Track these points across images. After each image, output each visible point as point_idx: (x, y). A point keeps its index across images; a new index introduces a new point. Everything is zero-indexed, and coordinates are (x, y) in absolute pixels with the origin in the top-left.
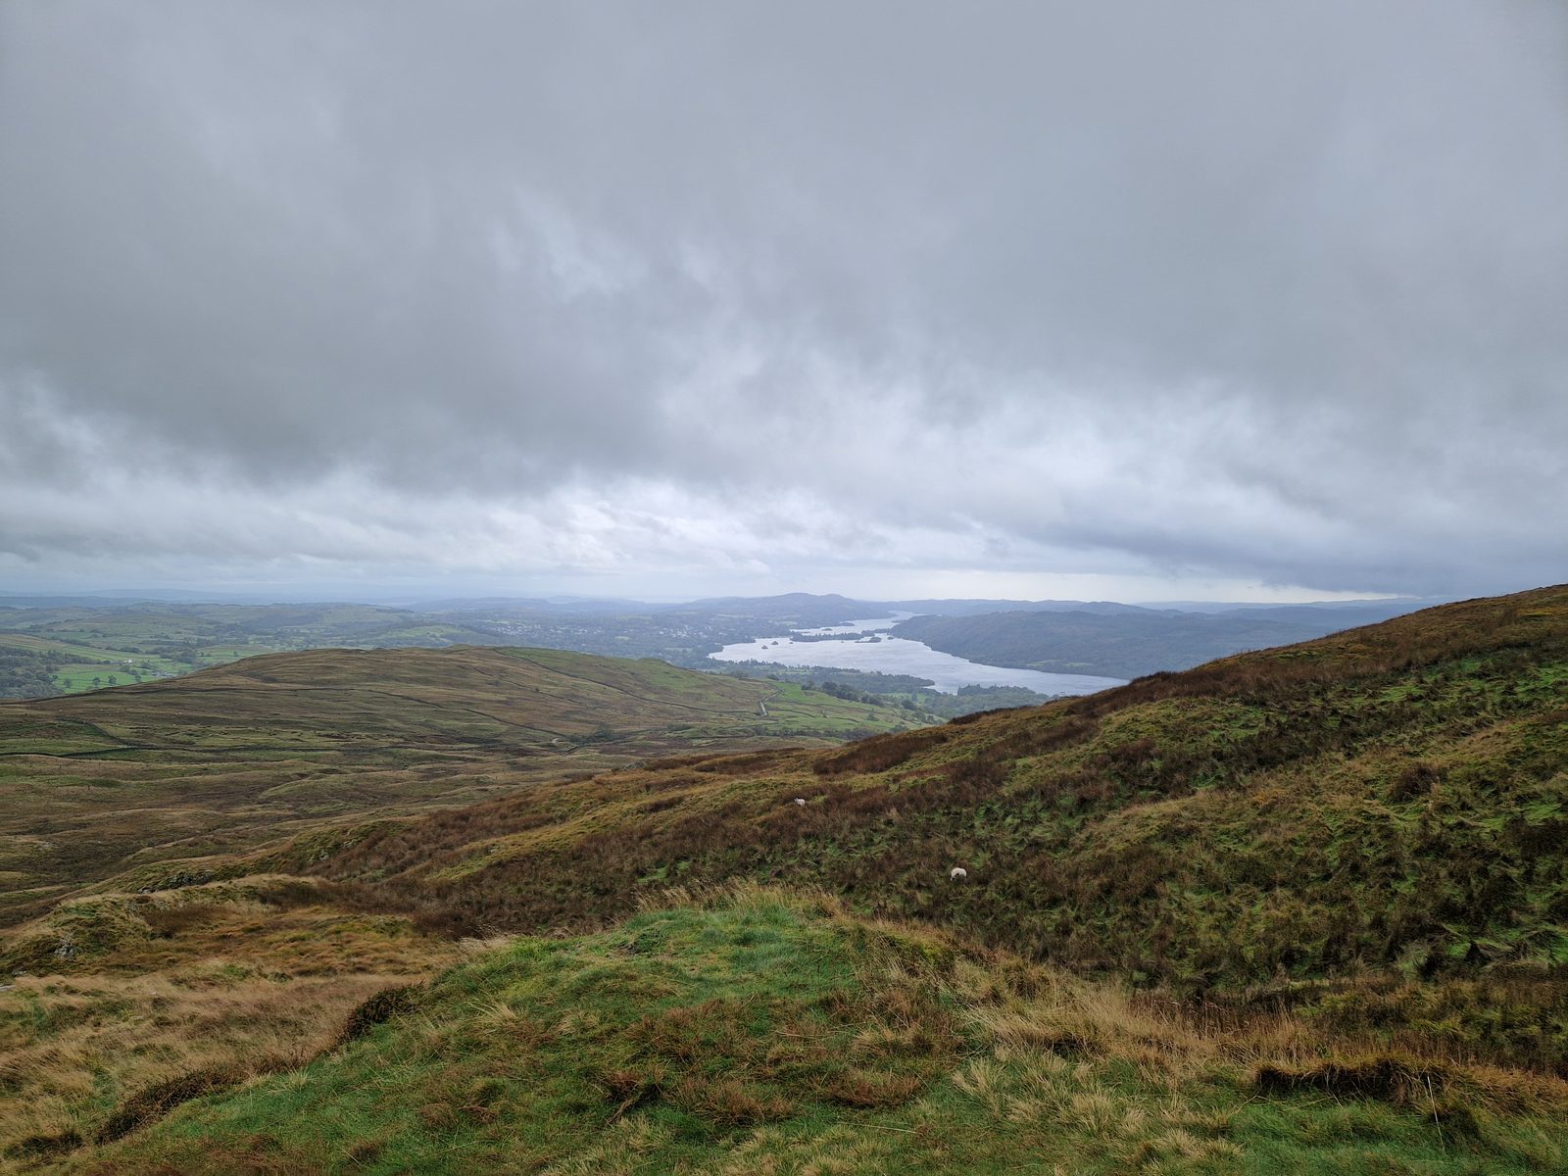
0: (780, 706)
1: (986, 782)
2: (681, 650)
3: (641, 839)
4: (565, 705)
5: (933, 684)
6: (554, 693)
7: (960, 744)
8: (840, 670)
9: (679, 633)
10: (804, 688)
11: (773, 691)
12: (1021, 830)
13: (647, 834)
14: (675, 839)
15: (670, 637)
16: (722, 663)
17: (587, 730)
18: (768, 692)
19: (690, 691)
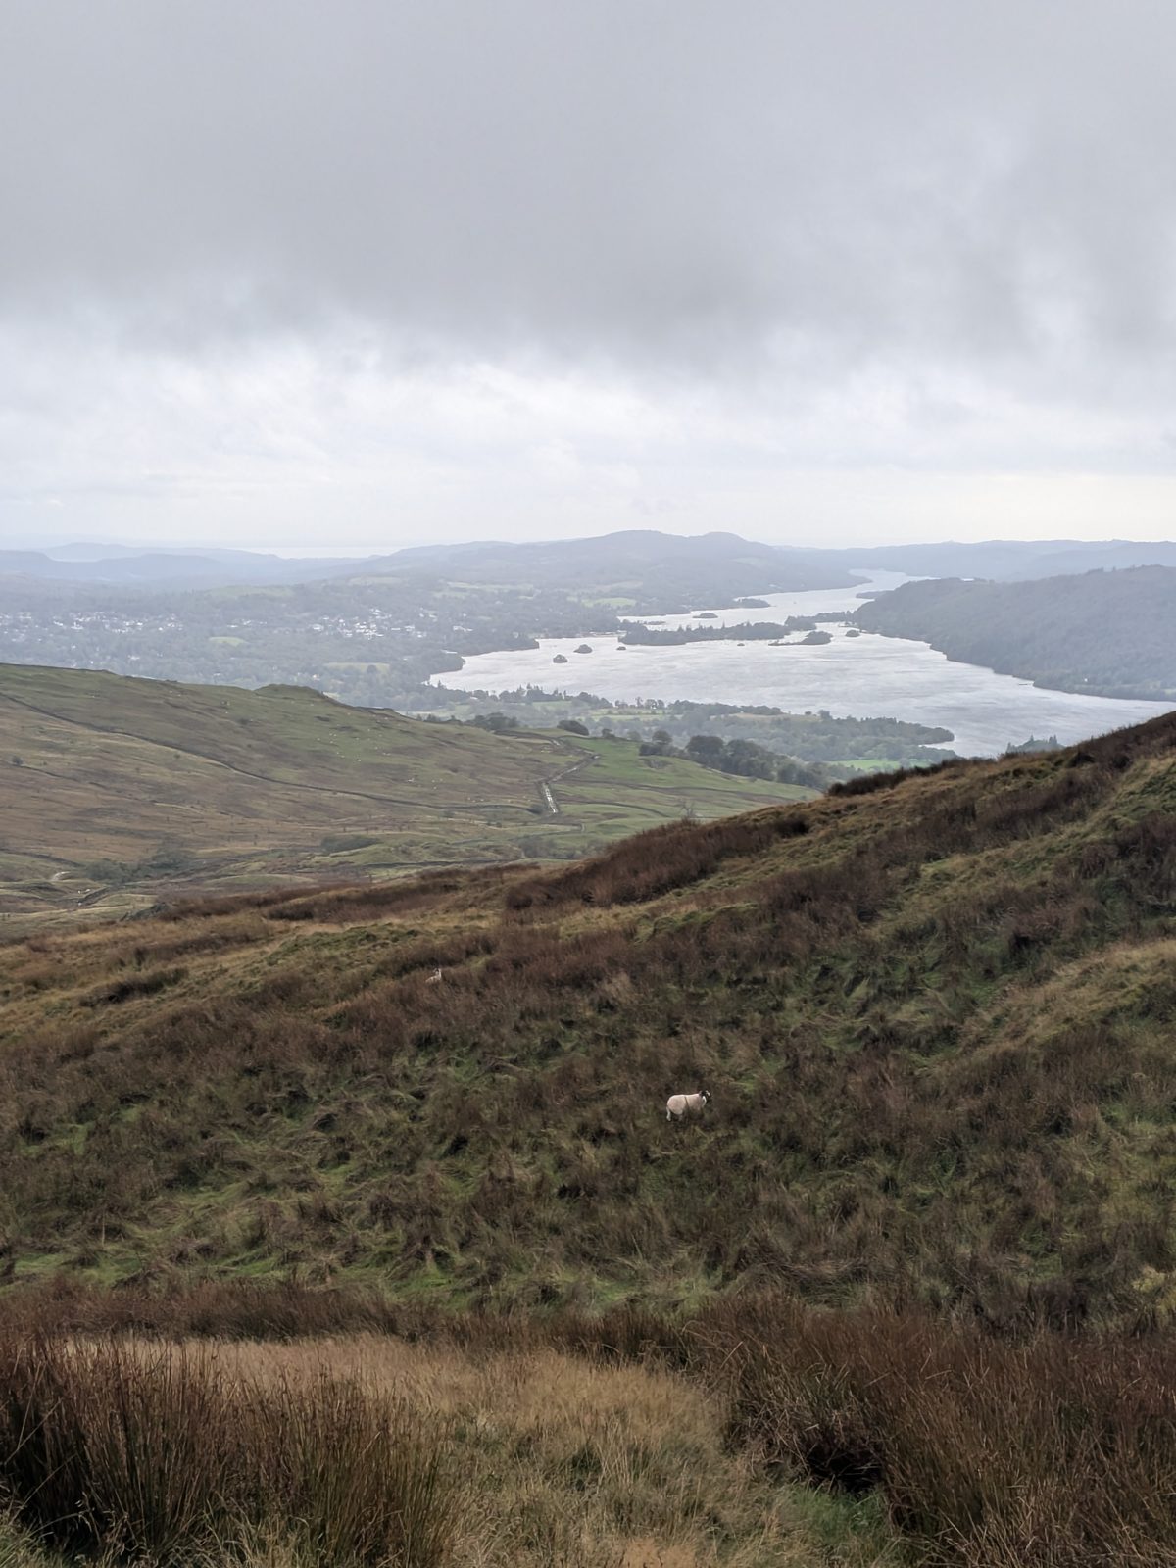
0: (588, 791)
1: (841, 912)
2: (363, 667)
3: (65, 1059)
4: (86, 796)
5: (949, 737)
6: (54, 766)
7: (828, 839)
8: (734, 710)
9: (360, 628)
10: (645, 750)
11: (572, 758)
12: (876, 1009)
13: (82, 1050)
14: (139, 1057)
15: (339, 636)
16: (461, 696)
17: (131, 853)
18: (562, 761)
19: (379, 760)
